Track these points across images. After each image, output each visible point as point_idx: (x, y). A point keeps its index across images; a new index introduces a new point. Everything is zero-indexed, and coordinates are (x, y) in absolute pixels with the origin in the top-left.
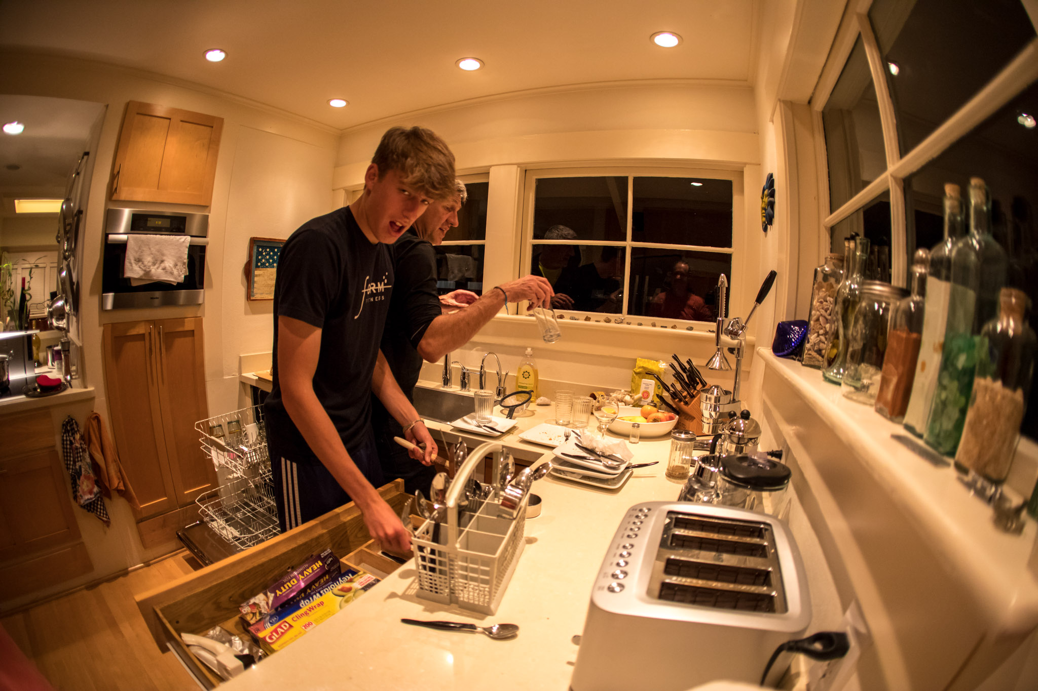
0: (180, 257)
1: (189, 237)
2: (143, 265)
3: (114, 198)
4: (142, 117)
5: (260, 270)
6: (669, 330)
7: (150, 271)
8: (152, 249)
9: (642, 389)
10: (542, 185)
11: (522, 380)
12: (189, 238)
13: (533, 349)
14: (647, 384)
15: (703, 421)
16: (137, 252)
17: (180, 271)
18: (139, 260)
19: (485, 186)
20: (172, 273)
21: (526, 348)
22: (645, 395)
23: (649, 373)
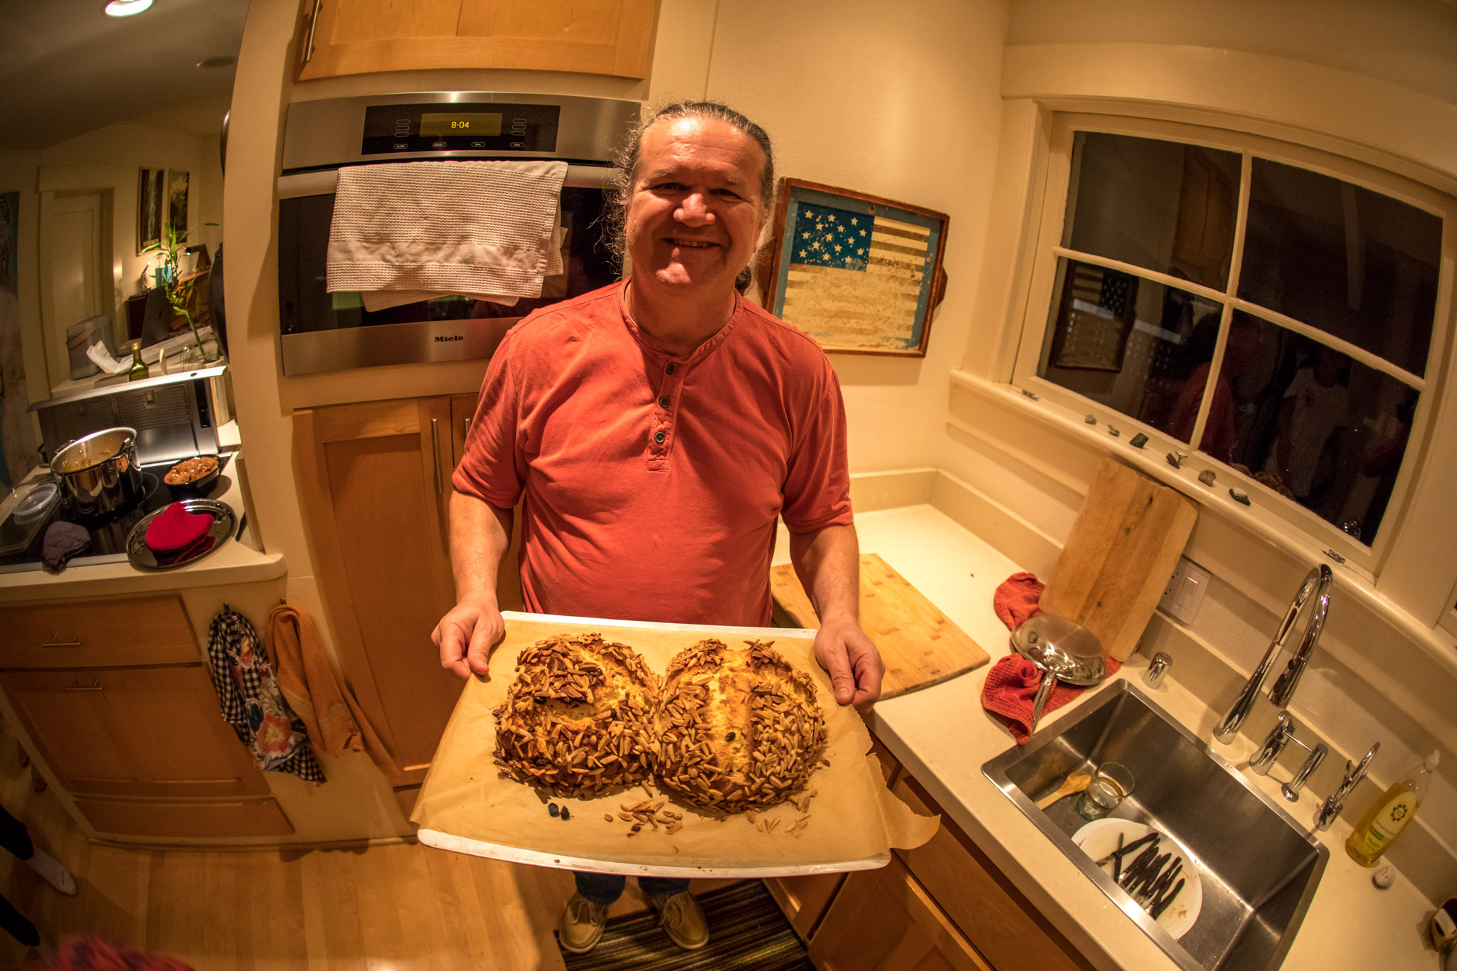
0: (530, 225)
1: (566, 164)
2: (393, 252)
3: (304, 76)
5: (804, 270)
7: (421, 268)
8: (425, 203)
12: (561, 168)
16: (370, 216)
17: (528, 265)
18: (378, 239)
20: (496, 273)
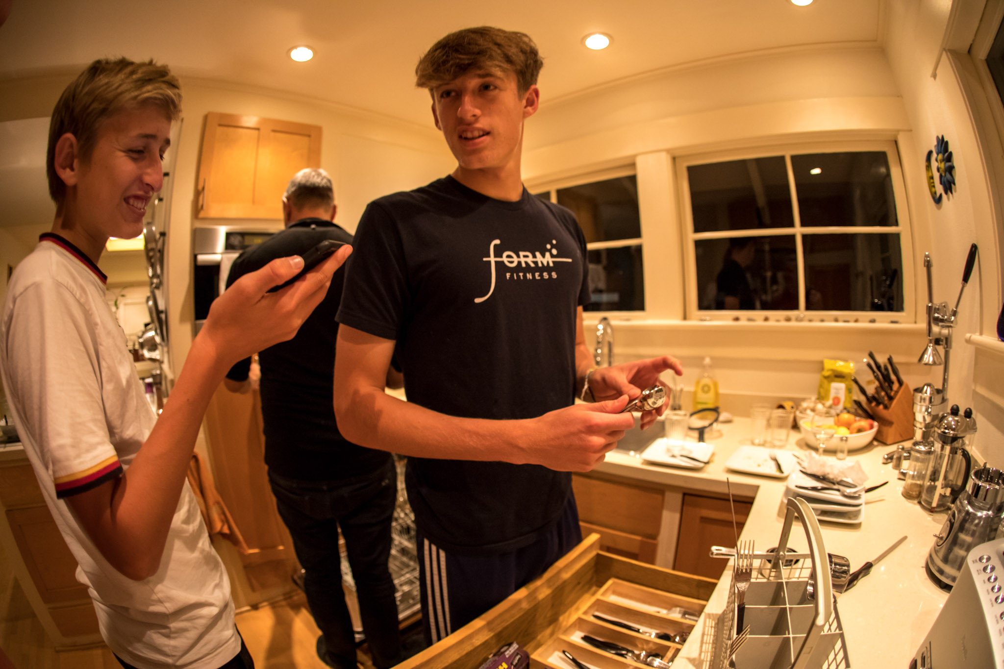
3: (202, 215)
4: (225, 129)
6: (852, 325)
9: (832, 394)
10: (693, 172)
11: (702, 397)
13: (712, 358)
14: (837, 389)
15: (915, 426)
19: (633, 179)
21: (703, 358)
22: (836, 401)
23: (839, 376)
